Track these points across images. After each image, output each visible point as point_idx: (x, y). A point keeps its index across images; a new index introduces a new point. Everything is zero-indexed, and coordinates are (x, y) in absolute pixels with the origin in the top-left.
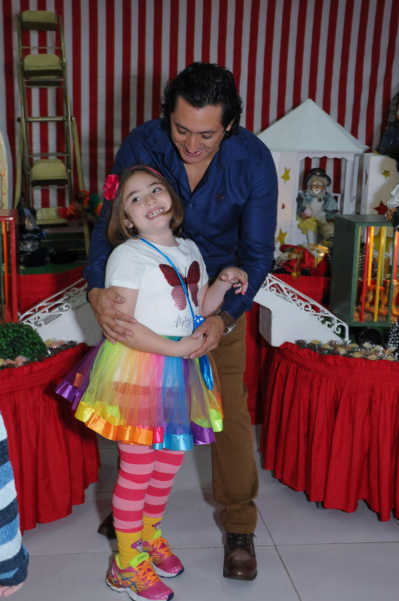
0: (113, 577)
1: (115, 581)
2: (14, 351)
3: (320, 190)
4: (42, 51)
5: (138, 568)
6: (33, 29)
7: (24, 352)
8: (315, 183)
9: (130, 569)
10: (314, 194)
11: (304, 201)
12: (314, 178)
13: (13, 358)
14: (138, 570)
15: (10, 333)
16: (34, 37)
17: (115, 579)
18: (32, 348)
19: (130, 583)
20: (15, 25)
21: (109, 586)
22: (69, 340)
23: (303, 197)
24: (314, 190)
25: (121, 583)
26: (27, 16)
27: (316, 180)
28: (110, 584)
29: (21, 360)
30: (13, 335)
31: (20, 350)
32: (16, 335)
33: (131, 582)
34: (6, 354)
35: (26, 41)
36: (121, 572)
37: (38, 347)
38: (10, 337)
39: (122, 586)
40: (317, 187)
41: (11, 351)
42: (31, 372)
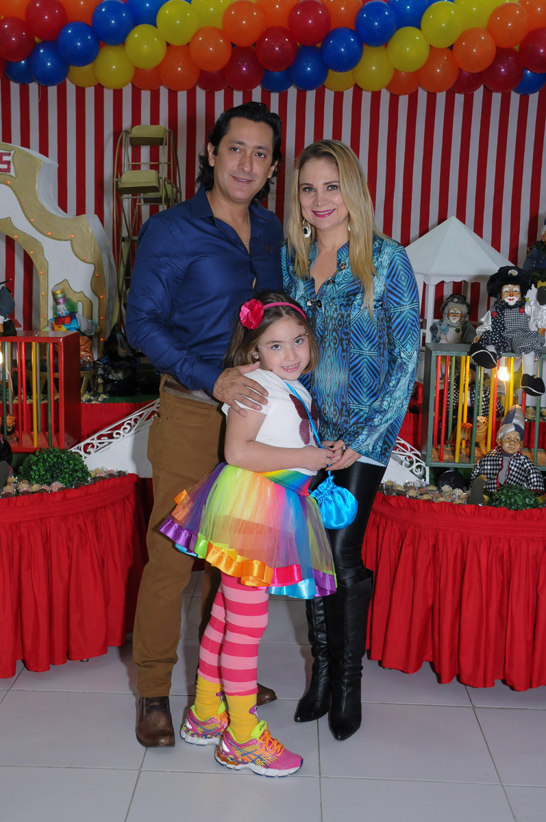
0: (227, 754)
1: (232, 759)
2: (52, 477)
3: (458, 319)
4: (136, 167)
5: (262, 738)
6: (145, 144)
7: (63, 478)
8: (452, 311)
9: (252, 742)
10: (451, 323)
11: (439, 331)
12: (451, 305)
13: (49, 484)
14: (262, 742)
15: (50, 458)
16: (145, 152)
17: (232, 757)
18: (71, 474)
19: (253, 757)
20: (126, 141)
21: (223, 765)
22: (118, 470)
23: (438, 326)
24: (451, 318)
25: (240, 760)
26: (137, 132)
27: (453, 308)
28: (224, 763)
29: (56, 486)
30: (52, 460)
31: (58, 476)
32: (55, 460)
33: (255, 755)
34: (43, 480)
35: (136, 156)
36: (240, 746)
37: (79, 474)
38: (49, 462)
39: (243, 762)
40: (455, 315)
41: (49, 476)
42: (64, 498)
